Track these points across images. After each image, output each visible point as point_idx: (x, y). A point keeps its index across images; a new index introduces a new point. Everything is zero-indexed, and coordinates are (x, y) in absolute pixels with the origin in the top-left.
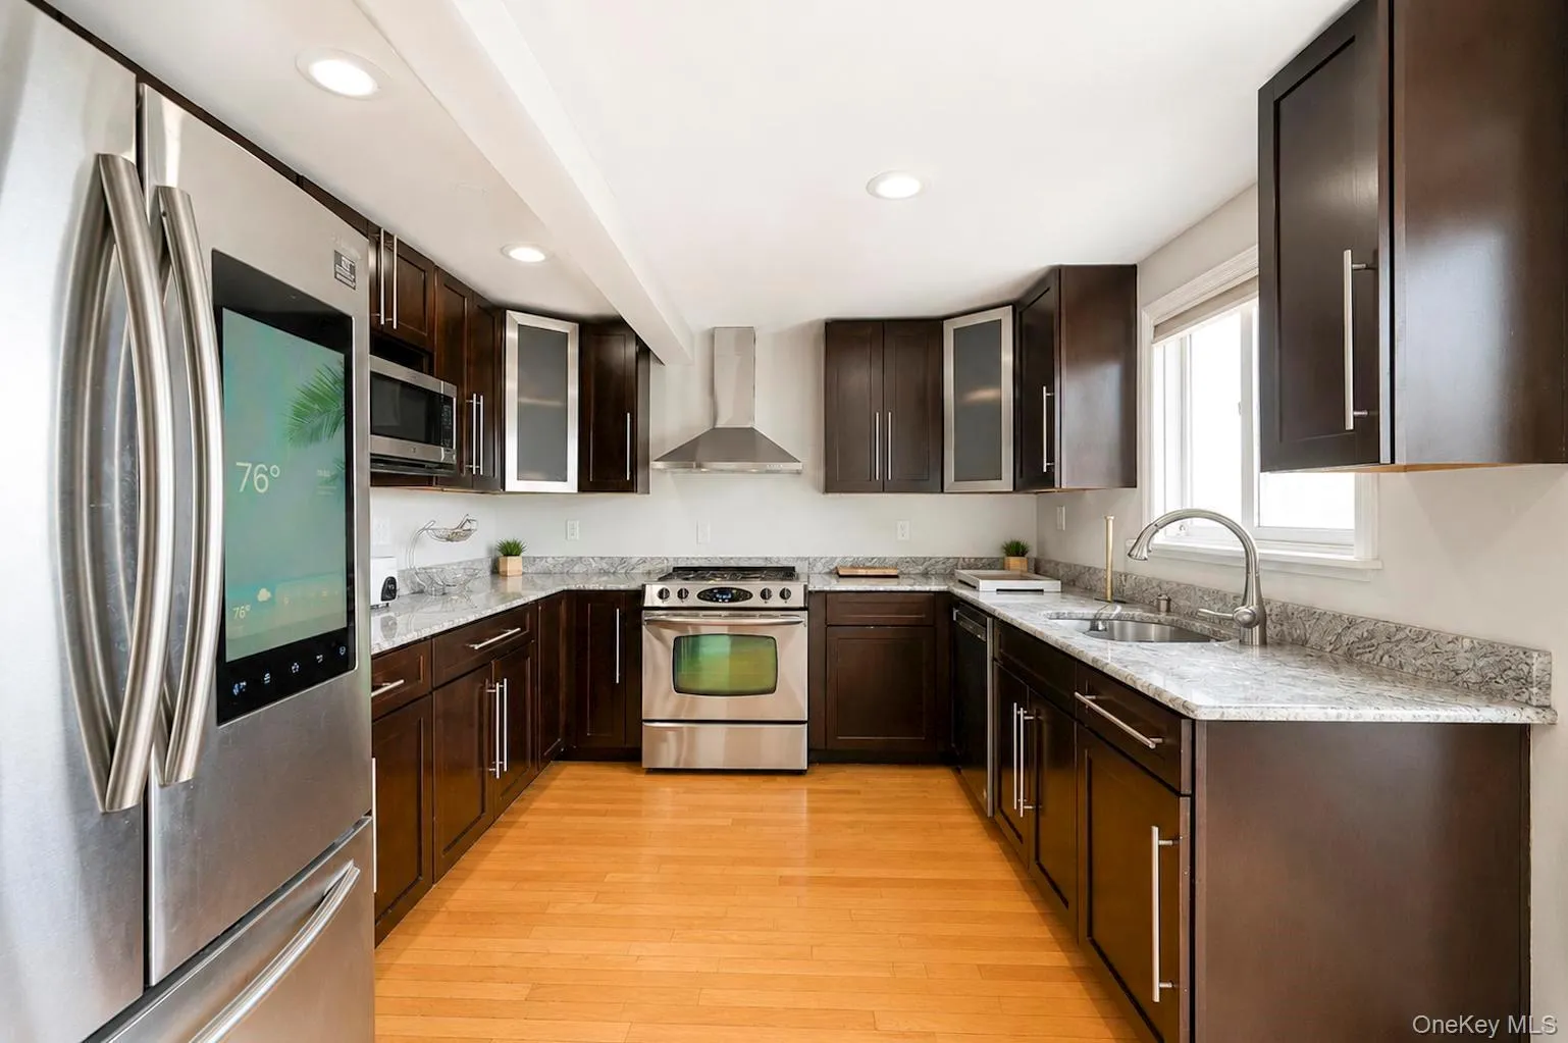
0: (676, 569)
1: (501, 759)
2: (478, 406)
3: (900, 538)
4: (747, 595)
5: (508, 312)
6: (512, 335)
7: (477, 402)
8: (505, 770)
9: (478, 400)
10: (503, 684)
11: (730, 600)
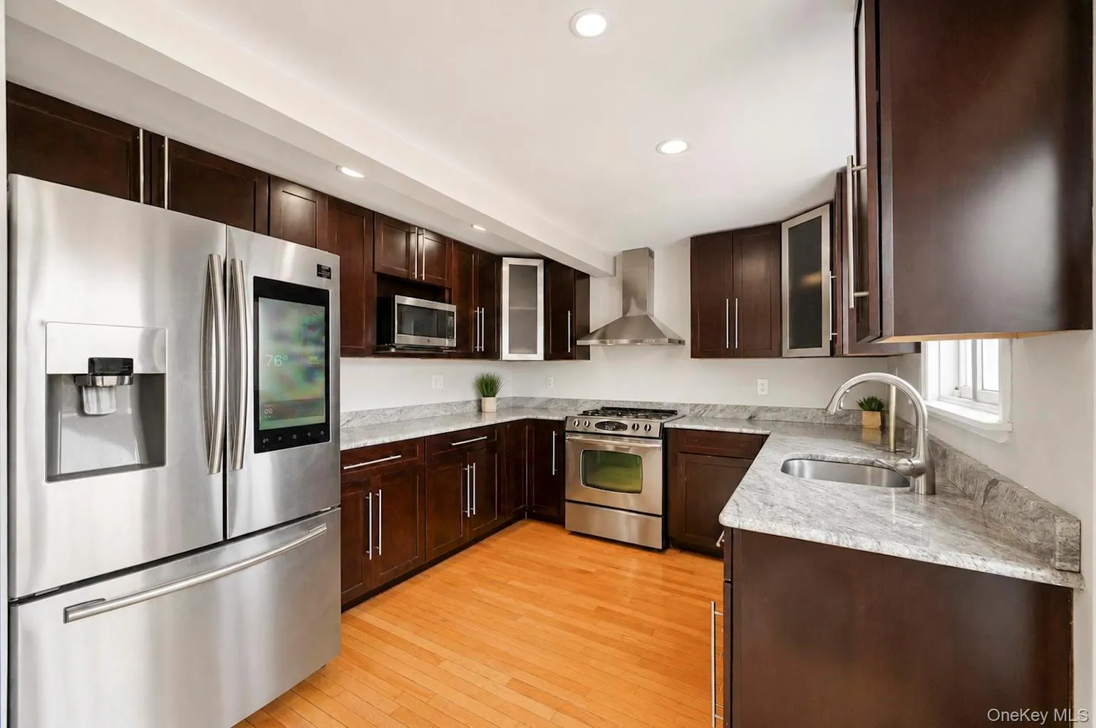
0: (603, 409)
1: (471, 506)
2: (481, 315)
3: (759, 392)
4: (625, 427)
5: (504, 258)
6: (505, 270)
7: (480, 312)
8: (474, 513)
9: (481, 310)
10: (472, 465)
11: (614, 430)
